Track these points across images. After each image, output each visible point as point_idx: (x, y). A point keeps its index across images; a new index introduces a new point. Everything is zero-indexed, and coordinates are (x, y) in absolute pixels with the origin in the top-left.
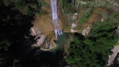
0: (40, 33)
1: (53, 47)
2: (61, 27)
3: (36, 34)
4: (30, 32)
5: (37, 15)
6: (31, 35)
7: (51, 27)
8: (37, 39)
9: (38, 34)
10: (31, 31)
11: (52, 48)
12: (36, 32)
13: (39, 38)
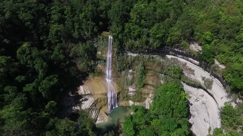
0: (89, 93)
1: (102, 121)
2: (116, 90)
3: (83, 93)
4: (77, 90)
5: (91, 76)
6: (78, 93)
7: (104, 88)
8: (83, 100)
9: (87, 93)
10: (79, 89)
11: (100, 121)
12: (84, 91)
13: (86, 100)
